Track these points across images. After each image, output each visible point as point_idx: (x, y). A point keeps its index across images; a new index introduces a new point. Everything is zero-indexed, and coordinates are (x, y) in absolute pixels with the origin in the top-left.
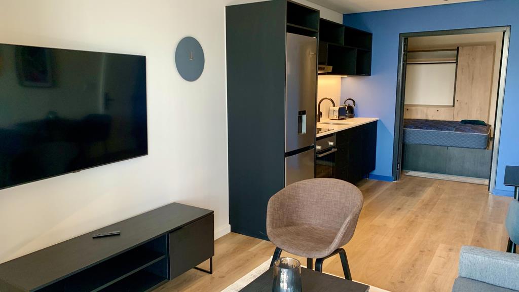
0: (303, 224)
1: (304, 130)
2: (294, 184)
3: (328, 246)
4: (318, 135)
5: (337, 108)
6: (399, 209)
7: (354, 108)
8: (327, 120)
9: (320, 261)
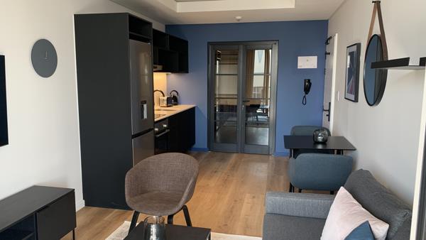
0: (154, 190)
1: (145, 117)
2: (145, 160)
3: (177, 205)
4: (156, 120)
5: (165, 98)
6: (215, 172)
7: (178, 97)
8: (159, 108)
9: (170, 217)
